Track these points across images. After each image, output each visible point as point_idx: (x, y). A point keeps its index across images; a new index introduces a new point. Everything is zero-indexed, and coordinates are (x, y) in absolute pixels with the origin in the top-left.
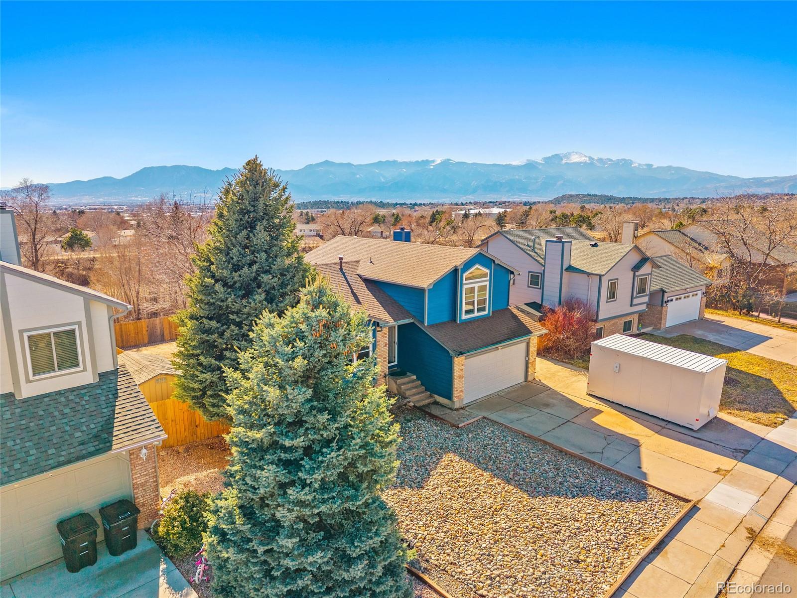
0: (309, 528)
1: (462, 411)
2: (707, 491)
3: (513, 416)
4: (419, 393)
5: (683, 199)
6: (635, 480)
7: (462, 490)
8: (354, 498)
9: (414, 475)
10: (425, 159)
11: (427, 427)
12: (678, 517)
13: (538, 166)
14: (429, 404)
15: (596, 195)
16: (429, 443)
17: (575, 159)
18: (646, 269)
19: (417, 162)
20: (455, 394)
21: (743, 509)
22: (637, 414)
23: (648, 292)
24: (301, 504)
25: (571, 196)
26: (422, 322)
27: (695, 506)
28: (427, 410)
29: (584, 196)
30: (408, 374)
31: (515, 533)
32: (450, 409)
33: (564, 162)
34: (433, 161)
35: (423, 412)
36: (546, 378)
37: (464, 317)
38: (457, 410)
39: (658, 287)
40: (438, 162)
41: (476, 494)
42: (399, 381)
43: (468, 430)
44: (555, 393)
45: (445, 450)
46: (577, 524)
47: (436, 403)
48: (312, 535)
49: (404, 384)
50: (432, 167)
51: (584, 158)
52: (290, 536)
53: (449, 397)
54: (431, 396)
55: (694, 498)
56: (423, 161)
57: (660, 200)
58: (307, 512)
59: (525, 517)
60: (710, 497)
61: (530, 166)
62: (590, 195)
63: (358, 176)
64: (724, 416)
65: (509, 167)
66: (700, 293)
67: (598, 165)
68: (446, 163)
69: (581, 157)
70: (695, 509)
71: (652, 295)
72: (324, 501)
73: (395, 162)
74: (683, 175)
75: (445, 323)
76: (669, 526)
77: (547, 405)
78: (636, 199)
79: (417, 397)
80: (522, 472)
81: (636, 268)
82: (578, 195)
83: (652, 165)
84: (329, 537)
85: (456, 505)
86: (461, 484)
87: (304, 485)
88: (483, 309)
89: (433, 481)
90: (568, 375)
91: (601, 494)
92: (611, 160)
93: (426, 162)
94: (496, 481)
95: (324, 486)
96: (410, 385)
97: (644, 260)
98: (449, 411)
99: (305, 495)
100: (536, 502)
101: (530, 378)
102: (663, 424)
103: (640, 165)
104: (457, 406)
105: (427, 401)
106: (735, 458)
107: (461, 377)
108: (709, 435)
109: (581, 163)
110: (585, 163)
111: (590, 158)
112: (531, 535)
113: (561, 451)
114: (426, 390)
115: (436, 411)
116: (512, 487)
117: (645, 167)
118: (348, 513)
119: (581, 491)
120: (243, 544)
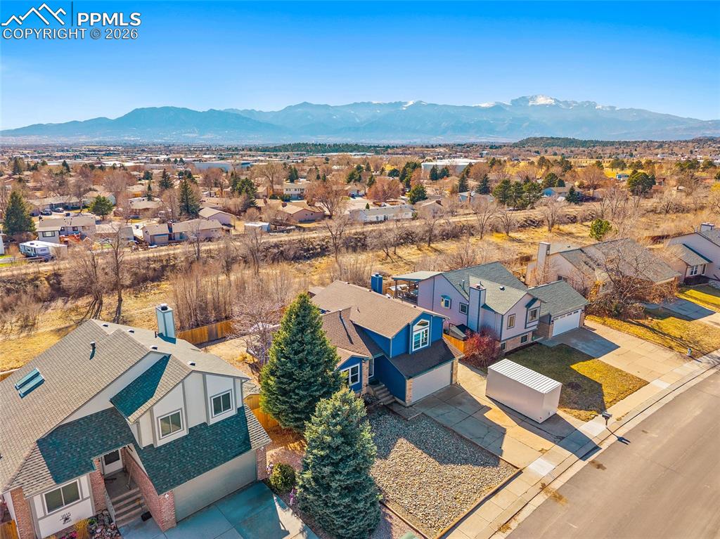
0: (342, 489)
1: (410, 408)
2: (531, 462)
3: (440, 411)
4: (386, 396)
5: (642, 142)
6: (496, 456)
7: (406, 461)
8: (359, 477)
9: (383, 452)
10: (398, 101)
11: (389, 421)
12: (510, 477)
13: (504, 108)
14: (392, 403)
15: (560, 139)
16: (391, 432)
17: (541, 101)
18: (537, 304)
19: (390, 104)
20: (407, 399)
21: (544, 473)
22: (511, 411)
23: (538, 317)
24: (339, 480)
25: (536, 139)
26: (389, 356)
27: (521, 471)
28: (391, 408)
29: (548, 139)
30: (381, 383)
31: (429, 484)
32: (404, 406)
33: (530, 104)
34: (406, 103)
35: (388, 409)
36: (464, 382)
37: (414, 350)
38: (408, 407)
39: (546, 313)
40: (411, 103)
41: (413, 463)
42: (375, 389)
43: (413, 422)
44: (467, 394)
45: (399, 436)
46: (459, 480)
47: (396, 402)
48: (343, 491)
49: (378, 390)
50: (404, 109)
51: (549, 100)
52: (335, 492)
53: (404, 400)
54: (393, 398)
55: (521, 467)
56: (396, 103)
57: (620, 143)
58: (342, 483)
59: (435, 476)
60: (530, 466)
61: (498, 108)
62: (553, 138)
63: (335, 117)
64: (561, 413)
65: (478, 109)
66: (580, 311)
67: (564, 107)
68: (418, 105)
69: (547, 99)
70: (521, 472)
71: (542, 320)
72: (348, 479)
73: (369, 104)
74: (643, 118)
75: (402, 355)
76: (504, 481)
77: (460, 404)
78: (597, 142)
79: (385, 399)
80: (438, 450)
81: (528, 305)
82: (542, 138)
83: (614, 107)
84: (349, 492)
85: (403, 469)
86: (406, 457)
87: (341, 473)
88: (426, 343)
89: (392, 455)
90: (477, 380)
91: (476, 463)
92: (576, 103)
93: (400, 104)
94: (424, 455)
95: (348, 474)
96: (381, 391)
97: (534, 300)
98: (403, 408)
99: (342, 478)
100: (442, 467)
101: (453, 383)
102: (523, 418)
103: (603, 107)
104: (408, 405)
105: (391, 401)
106: (554, 442)
107: (410, 389)
108: (546, 427)
109: (547, 105)
110: (551, 105)
111: (556, 100)
112: (436, 485)
113: (461, 437)
114: (391, 394)
115: (396, 409)
116: (431, 459)
117: (608, 109)
118: (356, 483)
119: (466, 462)
120: (315, 493)
